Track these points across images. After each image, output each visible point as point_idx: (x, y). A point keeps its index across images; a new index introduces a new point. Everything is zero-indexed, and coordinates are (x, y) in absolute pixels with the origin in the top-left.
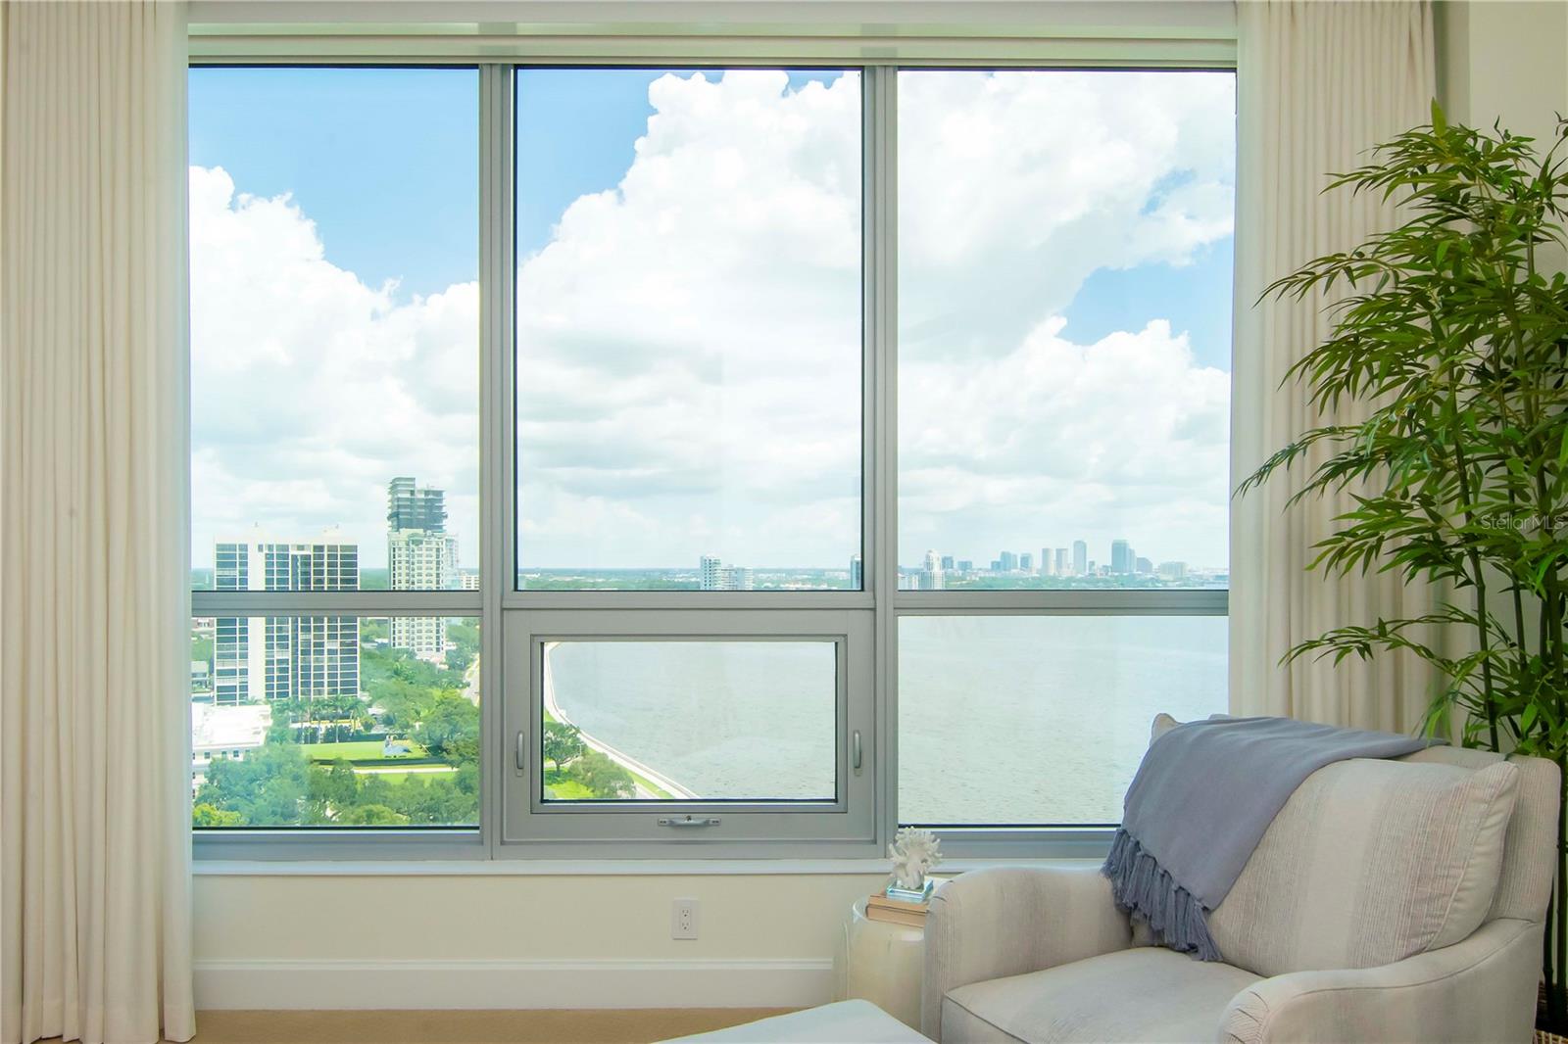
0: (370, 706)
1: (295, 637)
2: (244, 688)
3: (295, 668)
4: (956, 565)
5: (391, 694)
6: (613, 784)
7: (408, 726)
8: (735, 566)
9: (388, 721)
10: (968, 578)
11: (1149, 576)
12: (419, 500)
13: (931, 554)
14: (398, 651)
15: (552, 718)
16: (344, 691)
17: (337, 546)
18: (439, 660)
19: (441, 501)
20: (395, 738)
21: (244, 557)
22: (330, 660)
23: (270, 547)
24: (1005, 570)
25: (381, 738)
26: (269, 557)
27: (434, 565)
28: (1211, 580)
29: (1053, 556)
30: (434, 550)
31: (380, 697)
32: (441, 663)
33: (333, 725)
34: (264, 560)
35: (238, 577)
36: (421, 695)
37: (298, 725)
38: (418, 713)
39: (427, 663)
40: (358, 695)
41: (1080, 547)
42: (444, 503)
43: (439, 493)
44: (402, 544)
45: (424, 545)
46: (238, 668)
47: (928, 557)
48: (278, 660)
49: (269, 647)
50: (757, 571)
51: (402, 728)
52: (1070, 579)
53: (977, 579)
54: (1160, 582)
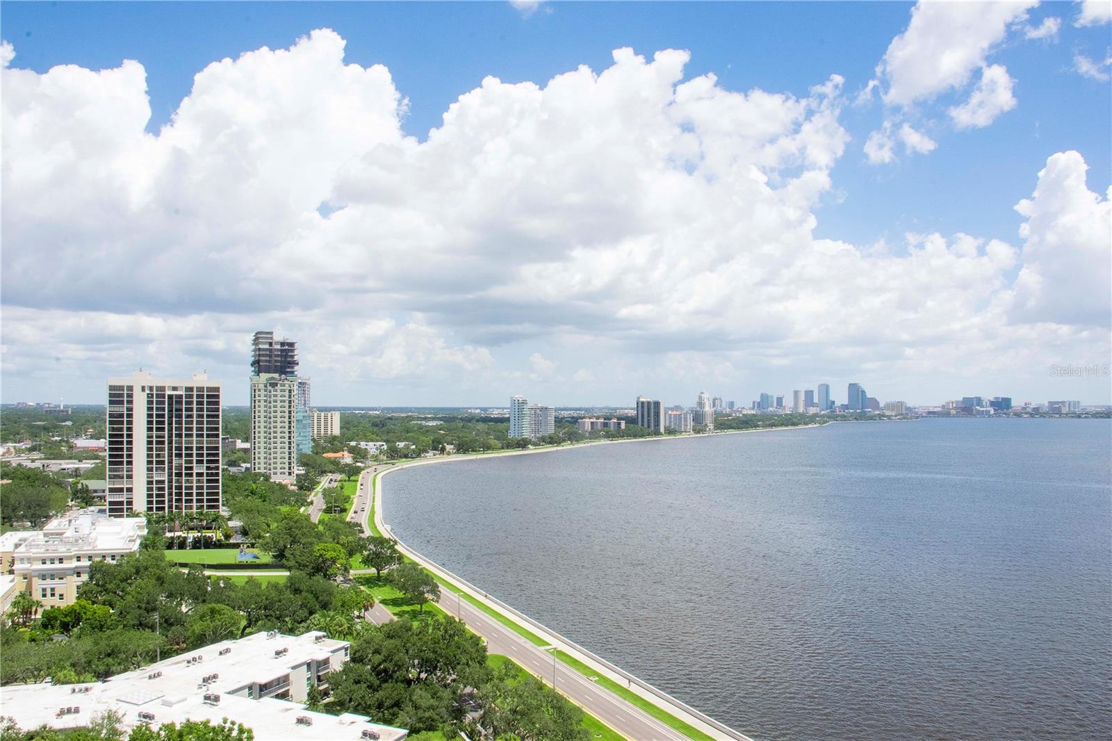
0: (230, 519)
1: (170, 462)
2: (130, 503)
3: (170, 488)
4: (724, 405)
5: (246, 510)
6: (421, 589)
7: (259, 537)
8: (539, 405)
9: (245, 533)
10: (734, 415)
11: (877, 412)
12: (277, 350)
13: (703, 395)
14: (256, 474)
15: (379, 532)
16: (209, 507)
17: (203, 388)
18: (289, 481)
19: (293, 351)
20: (248, 547)
21: (130, 396)
22: (198, 481)
23: (151, 388)
24: (764, 408)
25: (236, 546)
26: (150, 396)
27: (287, 404)
28: (924, 415)
29: (802, 397)
30: (287, 391)
31: (237, 513)
32: (291, 485)
33: (199, 534)
34: (146, 399)
35: (125, 412)
36: (271, 512)
37: (171, 535)
38: (269, 526)
39: (280, 484)
40: (220, 510)
41: (825, 389)
42: (296, 353)
43: (292, 345)
44: (261, 386)
45: (279, 387)
46: (125, 486)
47: (700, 398)
48: (156, 481)
49: (150, 470)
50: (556, 410)
51: (255, 538)
52: (816, 415)
53: (741, 415)
54: (885, 416)
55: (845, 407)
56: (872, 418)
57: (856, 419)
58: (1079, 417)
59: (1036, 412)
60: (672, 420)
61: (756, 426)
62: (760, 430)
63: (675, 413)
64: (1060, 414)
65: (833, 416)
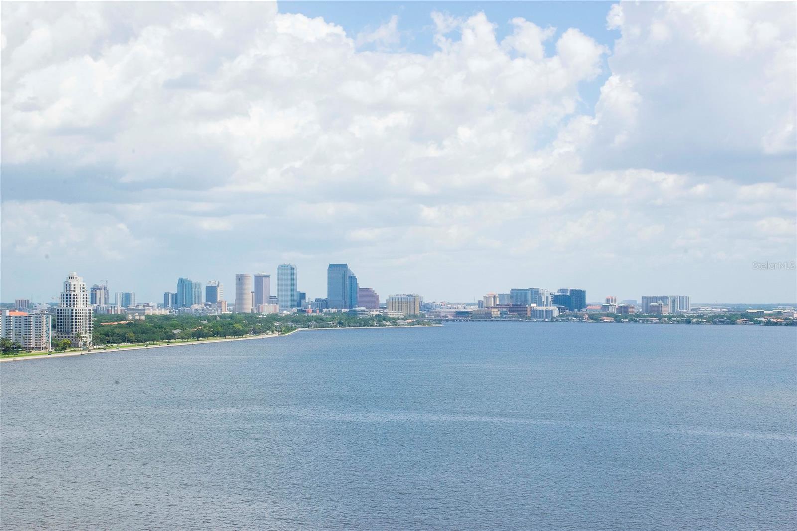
4: (111, 300)
10: (130, 317)
11: (375, 313)
13: (73, 282)
24: (184, 306)
28: (450, 317)
29: (250, 286)
41: (289, 273)
47: (67, 286)
52: (273, 318)
53: (143, 318)
54: (389, 320)
55: (322, 304)
56: (366, 322)
57: (341, 324)
58: (689, 322)
59: (624, 314)
60: (13, 326)
61: (170, 337)
62: (177, 343)
63: (17, 313)
64: (660, 317)
65: (301, 320)
